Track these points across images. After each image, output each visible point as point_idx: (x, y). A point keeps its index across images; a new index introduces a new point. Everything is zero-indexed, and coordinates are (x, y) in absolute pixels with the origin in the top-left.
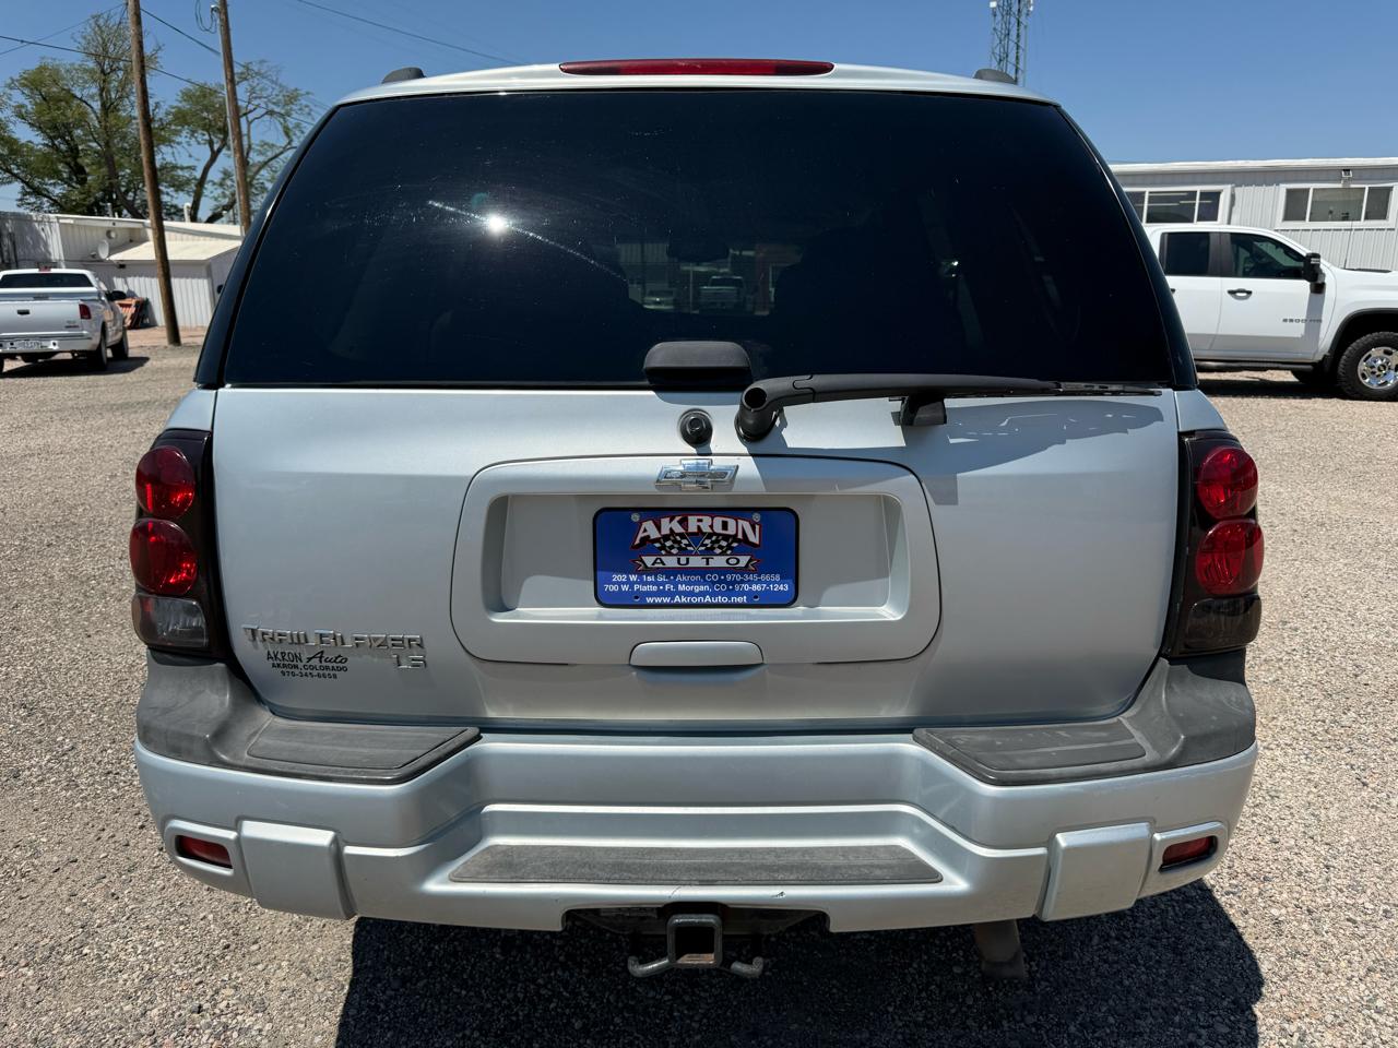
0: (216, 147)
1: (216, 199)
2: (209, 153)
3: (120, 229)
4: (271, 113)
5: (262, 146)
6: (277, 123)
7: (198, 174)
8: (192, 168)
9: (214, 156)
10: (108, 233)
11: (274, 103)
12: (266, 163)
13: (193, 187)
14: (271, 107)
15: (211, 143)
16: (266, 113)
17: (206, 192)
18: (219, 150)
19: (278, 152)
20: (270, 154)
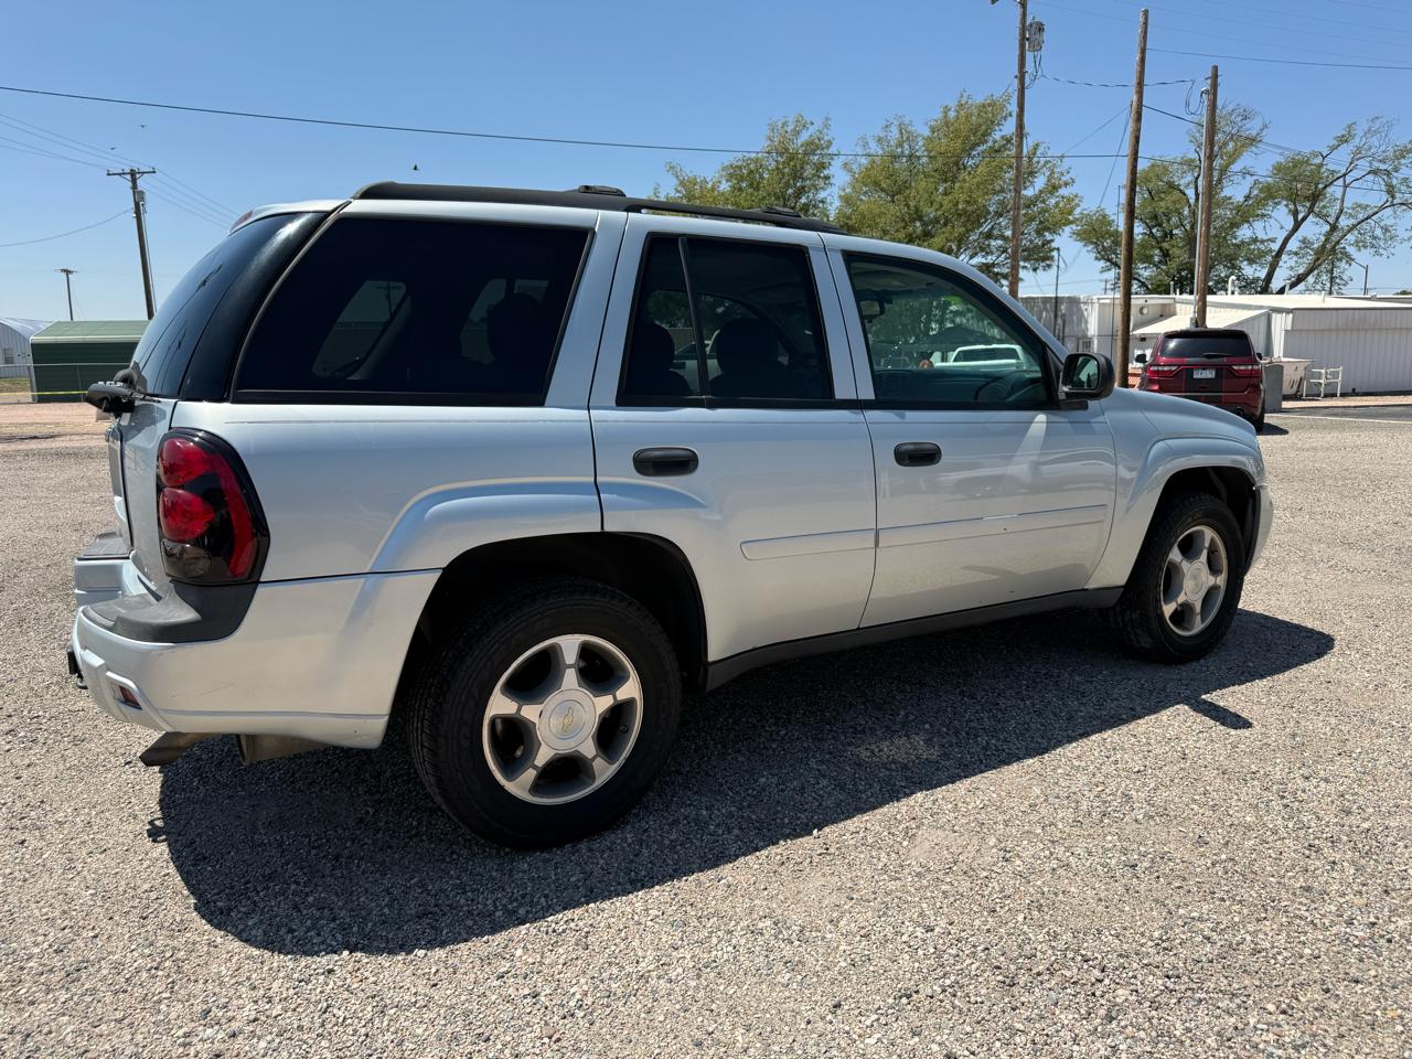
0: (1300, 217)
1: (1292, 268)
2: (1293, 223)
3: (1153, 305)
4: (1375, 172)
5: (1354, 209)
6: (1380, 182)
7: (1275, 247)
8: (1273, 240)
9: (1297, 225)
10: (1141, 309)
11: (1380, 161)
12: (1354, 226)
13: (1269, 259)
14: (1376, 165)
15: (1295, 213)
16: (1369, 173)
17: (1281, 263)
18: (1304, 219)
19: (1371, 212)
20: (1361, 217)
